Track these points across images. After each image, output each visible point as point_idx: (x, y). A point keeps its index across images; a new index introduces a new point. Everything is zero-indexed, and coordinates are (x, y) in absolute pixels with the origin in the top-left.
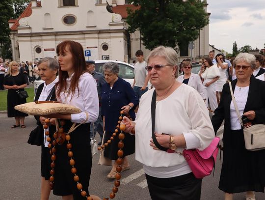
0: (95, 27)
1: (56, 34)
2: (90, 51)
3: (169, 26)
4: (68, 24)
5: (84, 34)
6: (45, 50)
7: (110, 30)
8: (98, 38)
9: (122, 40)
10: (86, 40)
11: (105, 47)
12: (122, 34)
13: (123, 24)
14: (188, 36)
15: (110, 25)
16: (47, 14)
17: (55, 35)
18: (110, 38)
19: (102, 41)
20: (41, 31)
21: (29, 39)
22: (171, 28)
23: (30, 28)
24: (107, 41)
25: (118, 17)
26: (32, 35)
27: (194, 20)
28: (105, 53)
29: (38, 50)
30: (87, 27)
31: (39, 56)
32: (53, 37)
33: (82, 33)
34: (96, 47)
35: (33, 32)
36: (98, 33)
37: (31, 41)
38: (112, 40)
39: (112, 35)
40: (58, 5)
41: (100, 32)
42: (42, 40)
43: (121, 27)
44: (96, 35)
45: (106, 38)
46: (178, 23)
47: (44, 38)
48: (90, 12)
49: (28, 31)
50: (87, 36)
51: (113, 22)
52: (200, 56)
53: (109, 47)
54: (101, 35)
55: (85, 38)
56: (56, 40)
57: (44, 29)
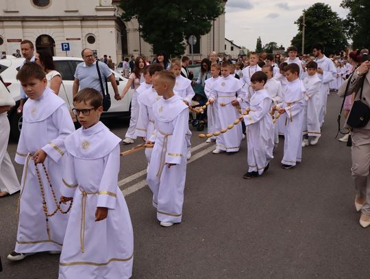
0: (77, 11)
1: (24, 19)
2: (68, 44)
3: (174, 14)
4: (40, 5)
5: (62, 21)
6: (9, 41)
7: (96, 17)
8: (82, 27)
9: (114, 30)
10: (66, 29)
11: (91, 39)
12: (113, 23)
13: (115, 10)
14: (198, 27)
15: (97, 10)
17: (22, 21)
18: (97, 27)
19: (88, 31)
20: (1, 14)
22: (177, 17)
24: (93, 31)
27: (205, 7)
28: (92, 47)
30: (66, 11)
31: (1, 49)
32: (19, 24)
33: (60, 19)
34: (79, 39)
36: (81, 20)
38: (100, 29)
39: (100, 23)
41: (83, 19)
42: (3, 27)
43: (111, 14)
44: (79, 23)
45: (92, 27)
46: (186, 11)
47: (6, 24)
50: (65, 23)
51: (101, 6)
53: (97, 39)
54: (85, 23)
55: (63, 27)
56: (23, 27)
57: (6, 12)
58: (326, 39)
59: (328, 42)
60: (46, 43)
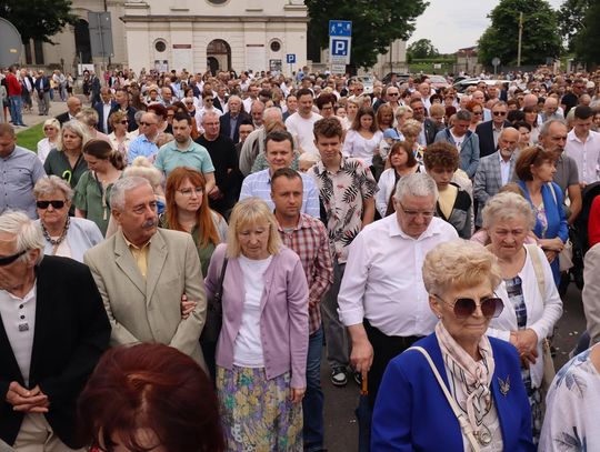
0: (261, 11)
1: (196, 19)
2: (294, 55)
4: (216, 2)
5: (243, 22)
6: (175, 47)
7: (285, 18)
8: (267, 30)
9: (304, 34)
10: (246, 33)
11: (276, 46)
12: (304, 26)
15: (286, 9)
17: (193, 22)
18: (285, 30)
19: (272, 36)
20: (166, 12)
21: (145, 25)
23: (148, 7)
24: (279, 36)
26: (150, 19)
28: (276, 56)
29: (160, 46)
30: (247, 10)
32: (189, 25)
33: (241, 20)
34: (262, 46)
35: (154, 12)
36: (266, 22)
37: (149, 29)
38: (289, 34)
39: (289, 26)
41: (270, 20)
42: (169, 29)
44: (263, 26)
45: (279, 30)
47: (173, 25)
49: (143, 13)
50: (247, 26)
51: (291, 4)
52: (390, 63)
53: (282, 45)
54: (271, 26)
55: (243, 30)
56: (193, 30)
57: (173, 10)
58: (534, 41)
59: (537, 46)
60: (219, 50)
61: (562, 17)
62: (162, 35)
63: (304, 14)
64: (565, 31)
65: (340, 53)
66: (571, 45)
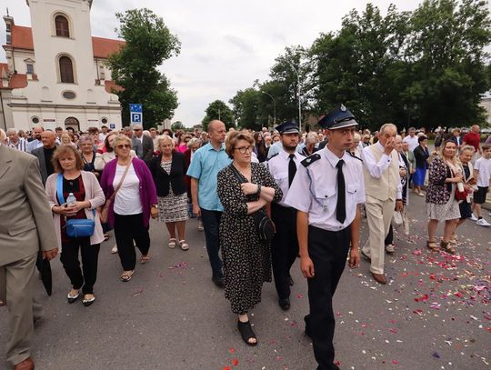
0: (95, 103)
1: (56, 106)
4: (68, 98)
5: (85, 109)
6: (45, 121)
7: (109, 107)
8: (99, 113)
9: (120, 116)
10: (87, 114)
11: (104, 121)
12: (119, 111)
15: (109, 103)
16: (44, 87)
17: (55, 108)
18: (110, 113)
19: (102, 116)
20: (39, 102)
21: (25, 109)
23: (26, 99)
24: (106, 116)
25: (116, 98)
26: (28, 106)
29: (35, 120)
30: (87, 103)
31: (37, 126)
32: (53, 109)
33: (84, 107)
34: (97, 121)
35: (30, 102)
36: (98, 109)
37: (28, 111)
38: (111, 115)
39: (111, 111)
40: (56, 81)
41: (100, 108)
44: (96, 111)
45: (106, 113)
47: (43, 109)
48: (90, 90)
49: (24, 102)
50: (87, 110)
51: (111, 100)
53: (108, 120)
54: (101, 111)
55: (85, 113)
56: (56, 112)
57: (43, 101)
60: (72, 123)
61: (234, 112)
62: (37, 115)
63: (119, 106)
64: (236, 118)
65: (137, 121)
66: (239, 124)
